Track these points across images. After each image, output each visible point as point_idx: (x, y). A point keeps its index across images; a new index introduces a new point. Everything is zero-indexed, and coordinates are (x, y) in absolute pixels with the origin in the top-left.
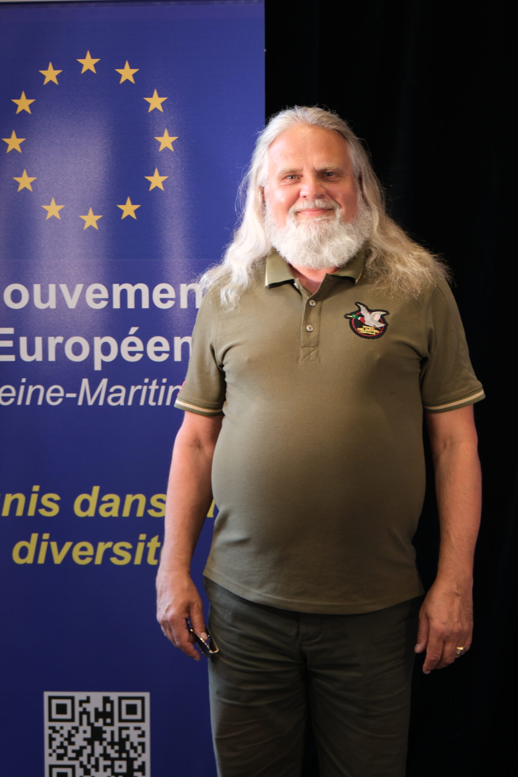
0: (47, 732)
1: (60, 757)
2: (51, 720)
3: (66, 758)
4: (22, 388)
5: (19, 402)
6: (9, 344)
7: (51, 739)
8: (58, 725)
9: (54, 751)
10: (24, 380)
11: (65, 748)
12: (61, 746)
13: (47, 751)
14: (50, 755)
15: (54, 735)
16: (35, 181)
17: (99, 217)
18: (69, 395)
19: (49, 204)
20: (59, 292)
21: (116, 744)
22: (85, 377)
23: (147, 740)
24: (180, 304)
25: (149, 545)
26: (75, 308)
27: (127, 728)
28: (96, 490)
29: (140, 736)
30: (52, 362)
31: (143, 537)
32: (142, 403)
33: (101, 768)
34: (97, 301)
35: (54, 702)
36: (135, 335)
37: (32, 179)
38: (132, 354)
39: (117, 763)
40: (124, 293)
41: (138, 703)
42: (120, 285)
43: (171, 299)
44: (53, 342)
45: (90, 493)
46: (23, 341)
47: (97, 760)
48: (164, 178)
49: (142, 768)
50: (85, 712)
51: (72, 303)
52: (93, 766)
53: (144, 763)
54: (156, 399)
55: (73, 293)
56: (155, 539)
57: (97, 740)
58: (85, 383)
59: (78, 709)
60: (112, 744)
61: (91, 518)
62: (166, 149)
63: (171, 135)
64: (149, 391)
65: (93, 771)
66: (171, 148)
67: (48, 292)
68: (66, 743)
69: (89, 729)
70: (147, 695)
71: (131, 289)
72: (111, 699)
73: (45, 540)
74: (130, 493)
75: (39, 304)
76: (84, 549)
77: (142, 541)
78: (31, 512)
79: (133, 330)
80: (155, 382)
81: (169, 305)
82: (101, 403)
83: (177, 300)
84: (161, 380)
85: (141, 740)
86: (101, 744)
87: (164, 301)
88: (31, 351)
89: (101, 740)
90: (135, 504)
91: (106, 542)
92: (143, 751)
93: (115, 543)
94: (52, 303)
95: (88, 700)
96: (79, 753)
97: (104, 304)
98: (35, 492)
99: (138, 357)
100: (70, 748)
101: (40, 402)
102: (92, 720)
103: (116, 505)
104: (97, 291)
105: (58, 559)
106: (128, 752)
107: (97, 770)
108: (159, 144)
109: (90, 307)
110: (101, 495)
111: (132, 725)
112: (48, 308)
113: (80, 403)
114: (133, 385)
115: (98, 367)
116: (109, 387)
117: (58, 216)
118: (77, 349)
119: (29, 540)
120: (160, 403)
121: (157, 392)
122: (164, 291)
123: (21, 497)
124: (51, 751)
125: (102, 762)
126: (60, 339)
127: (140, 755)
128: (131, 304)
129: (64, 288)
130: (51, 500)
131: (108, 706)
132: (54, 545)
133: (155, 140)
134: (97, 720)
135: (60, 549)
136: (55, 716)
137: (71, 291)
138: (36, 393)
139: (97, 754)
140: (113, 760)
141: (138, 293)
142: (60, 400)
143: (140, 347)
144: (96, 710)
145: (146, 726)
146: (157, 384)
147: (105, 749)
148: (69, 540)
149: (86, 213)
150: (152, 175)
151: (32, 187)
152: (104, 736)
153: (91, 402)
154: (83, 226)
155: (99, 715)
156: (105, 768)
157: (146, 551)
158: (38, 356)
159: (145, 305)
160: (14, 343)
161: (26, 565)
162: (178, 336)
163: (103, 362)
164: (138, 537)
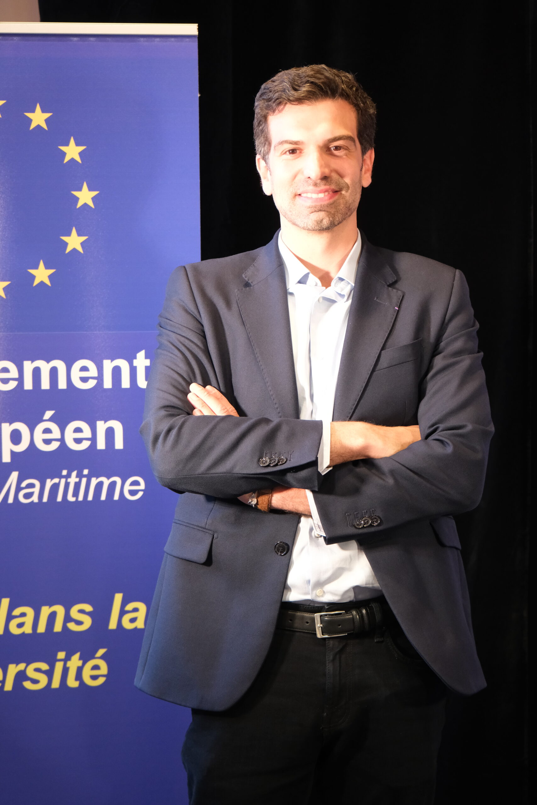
17: (6, 284)
24: (103, 384)
28: (5, 602)
31: (61, 655)
32: (59, 499)
34: (5, 381)
36: (51, 419)
38: (47, 442)
40: (37, 372)
42: (32, 362)
43: (93, 378)
48: (83, 238)
54: (76, 494)
56: (76, 658)
62: (85, 205)
63: (91, 189)
64: (67, 485)
66: (91, 204)
71: (45, 367)
74: (45, 605)
77: (60, 660)
79: (49, 414)
80: (74, 474)
81: (91, 384)
82: (11, 500)
83: (100, 378)
84: (82, 472)
87: (84, 380)
90: (52, 617)
91: (17, 663)
93: (28, 664)
97: (13, 385)
99: (55, 446)
103: (29, 620)
104: (5, 370)
108: (77, 199)
110: (11, 608)
114: (49, 478)
116: (20, 480)
120: (81, 498)
121: (77, 486)
122: (84, 369)
128: (45, 385)
133: (72, 194)
141: (54, 372)
143: (56, 433)
146: (77, 477)
150: (69, 235)
157: (65, 671)
159: (62, 385)
162: (101, 420)
163: (12, 453)
164: (56, 655)
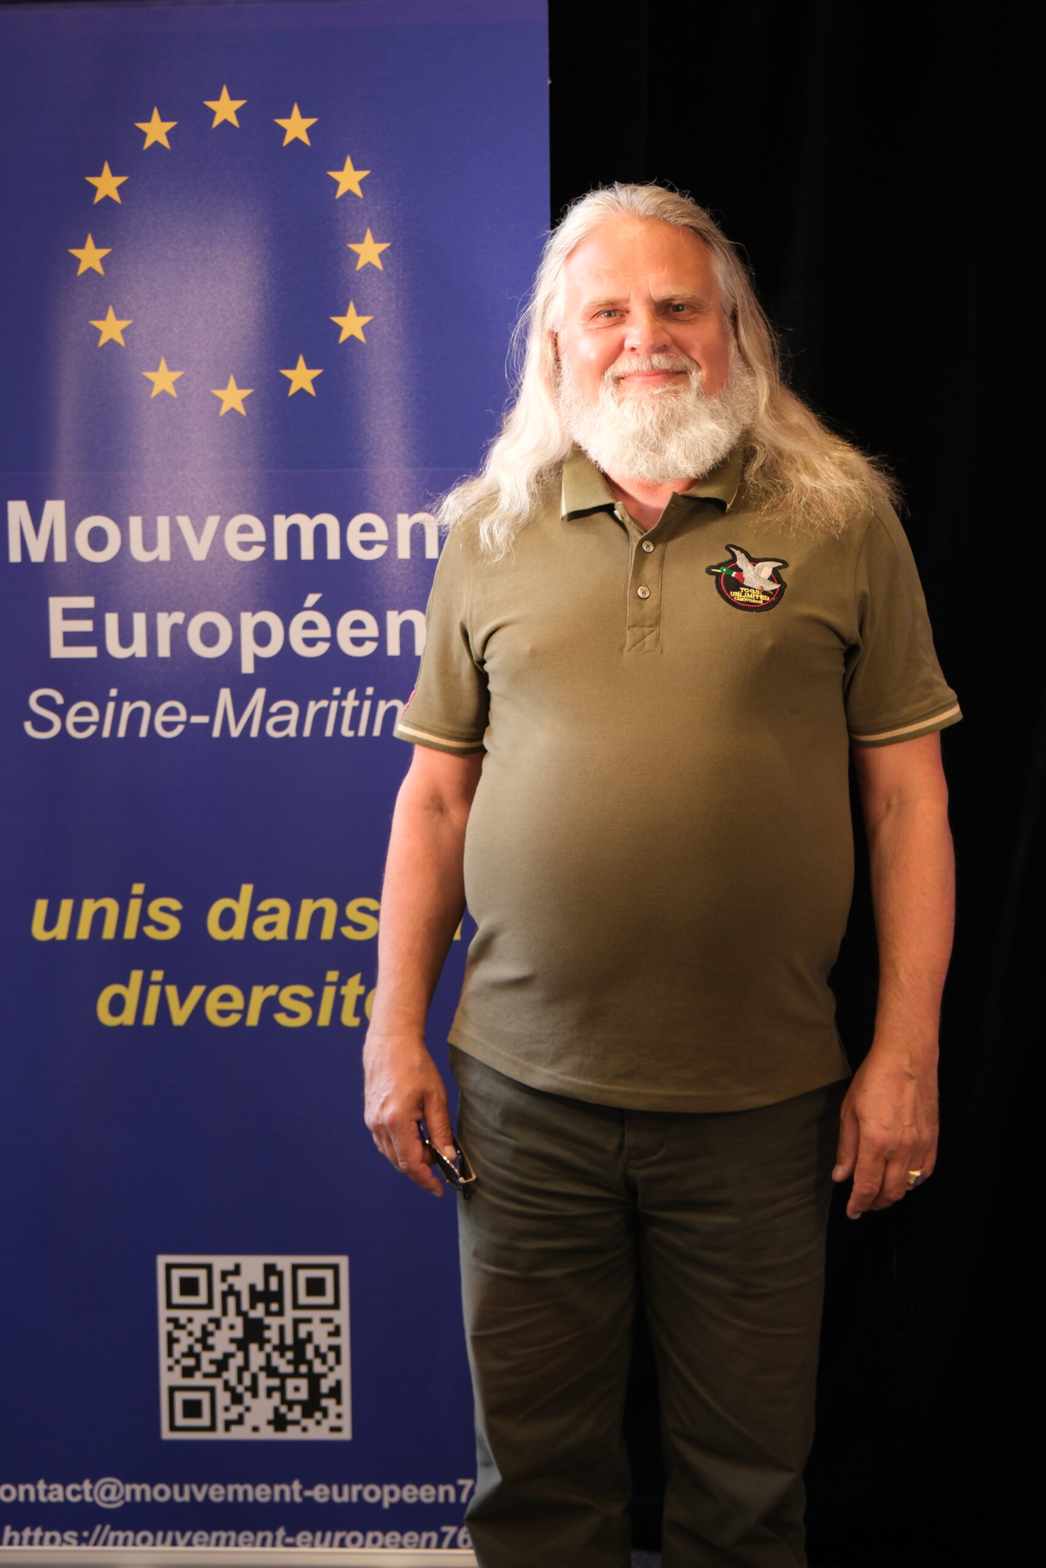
0: (164, 1328)
1: (188, 1372)
2: (170, 1305)
3: (198, 1375)
4: (111, 706)
5: (106, 733)
6: (86, 626)
7: (172, 1340)
8: (182, 1315)
9: (177, 1362)
10: (113, 692)
11: (197, 1357)
12: (190, 1353)
13: (164, 1361)
14: (170, 1369)
15: (177, 1334)
16: (129, 327)
17: (247, 392)
18: (196, 719)
19: (156, 369)
20: (175, 532)
21: (289, 1348)
22: (225, 686)
23: (344, 1341)
24: (396, 552)
25: (344, 990)
26: (206, 560)
27: (308, 1321)
28: (247, 890)
29: (331, 1334)
30: (165, 659)
31: (332, 976)
32: (329, 732)
33: (262, 1391)
34: (246, 546)
35: (176, 1274)
36: (315, 607)
37: (125, 324)
38: (310, 642)
39: (291, 1383)
40: (294, 533)
41: (328, 1275)
42: (287, 517)
43: (381, 542)
44: (165, 622)
45: (236, 897)
46: (112, 621)
47: (254, 1377)
48: (366, 320)
49: (335, 1392)
50: (231, 1291)
51: (199, 551)
52: (247, 1389)
53: (339, 1383)
54: (354, 725)
55: (202, 532)
56: (355, 980)
57: (254, 1341)
58: (225, 695)
59: (219, 1287)
60: (281, 1348)
61: (238, 942)
62: (368, 266)
63: (377, 240)
64: (341, 711)
65: (247, 1396)
66: (378, 264)
67: (156, 530)
68: (198, 1348)
69: (239, 1322)
70: (343, 1261)
71: (307, 525)
72: (279, 1268)
73: (156, 983)
74: (308, 897)
75: (138, 553)
76: (226, 998)
77: (331, 984)
78: (130, 933)
79: (312, 599)
80: (352, 694)
81: (378, 552)
82: (254, 733)
83: (391, 543)
84: (364, 691)
85: (334, 1341)
86: (261, 1348)
87: (367, 545)
88: (126, 639)
89: (262, 1342)
90: (318, 916)
91: (266, 985)
92: (338, 1361)
93: (282, 987)
94: (163, 551)
95: (237, 1271)
96: (222, 1365)
97: (257, 552)
98: (137, 896)
99: (321, 648)
100: (206, 1357)
101: (143, 732)
102: (245, 1305)
103: (282, 919)
104: (245, 529)
105: (180, 1016)
106: (310, 1364)
107: (255, 1395)
108: (356, 256)
109: (233, 558)
110: (256, 900)
111: (316, 1315)
112: (157, 560)
113: (216, 733)
114: (313, 699)
115: (248, 667)
116: (268, 703)
117: (172, 391)
118: (210, 635)
119: (126, 982)
120: (362, 732)
121: (357, 712)
122: (367, 528)
123: (111, 905)
124: (171, 1362)
125: (264, 1382)
126: (178, 617)
127: (331, 1369)
128: (307, 552)
129: (184, 522)
130: (165, 910)
131: (274, 1282)
132: (172, 991)
133: (349, 249)
134: (253, 1306)
135: (182, 999)
136: (177, 1299)
137: (198, 530)
138: (137, 714)
139: (254, 1367)
140: (283, 1377)
141: (320, 533)
142: (180, 729)
143: (324, 629)
144: (252, 1287)
145: (342, 1315)
146: (356, 698)
147: (268, 1357)
148: (200, 983)
149: (224, 386)
150: (343, 314)
151: (125, 339)
152: (267, 1334)
153: (235, 732)
154: (219, 409)
155: (256, 1297)
156: (270, 1391)
157: (339, 1000)
158: (139, 648)
159: (333, 552)
160: (95, 625)
161: (121, 1027)
162: (393, 609)
163: (257, 659)
164: (324, 976)
